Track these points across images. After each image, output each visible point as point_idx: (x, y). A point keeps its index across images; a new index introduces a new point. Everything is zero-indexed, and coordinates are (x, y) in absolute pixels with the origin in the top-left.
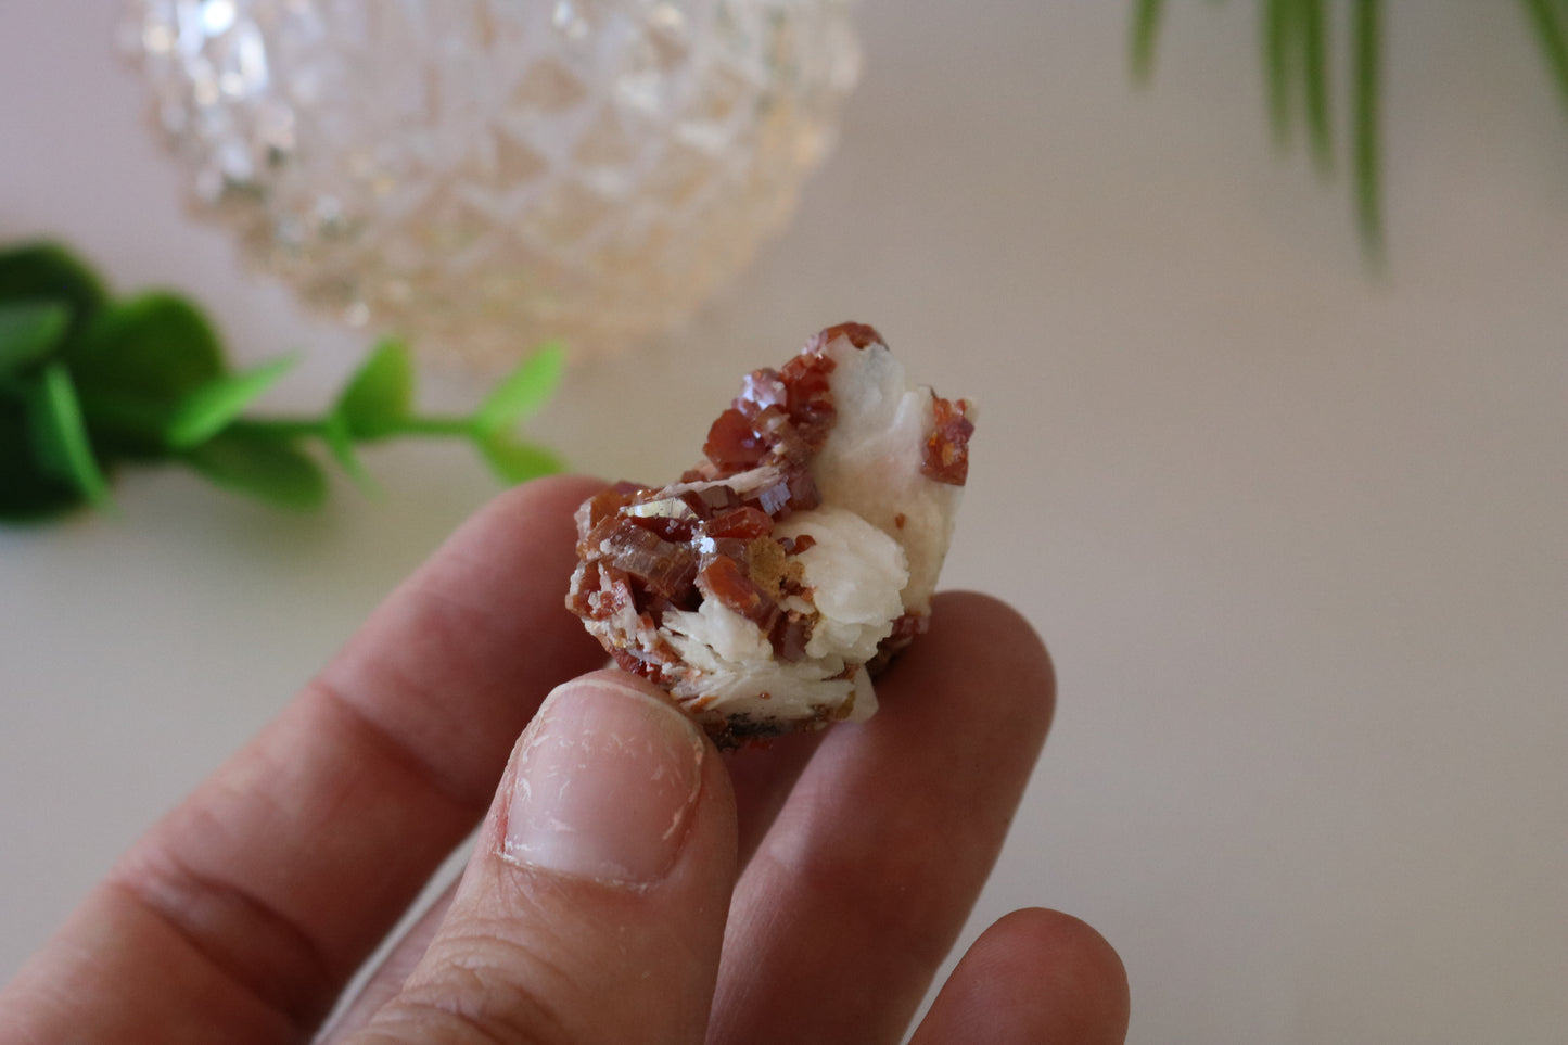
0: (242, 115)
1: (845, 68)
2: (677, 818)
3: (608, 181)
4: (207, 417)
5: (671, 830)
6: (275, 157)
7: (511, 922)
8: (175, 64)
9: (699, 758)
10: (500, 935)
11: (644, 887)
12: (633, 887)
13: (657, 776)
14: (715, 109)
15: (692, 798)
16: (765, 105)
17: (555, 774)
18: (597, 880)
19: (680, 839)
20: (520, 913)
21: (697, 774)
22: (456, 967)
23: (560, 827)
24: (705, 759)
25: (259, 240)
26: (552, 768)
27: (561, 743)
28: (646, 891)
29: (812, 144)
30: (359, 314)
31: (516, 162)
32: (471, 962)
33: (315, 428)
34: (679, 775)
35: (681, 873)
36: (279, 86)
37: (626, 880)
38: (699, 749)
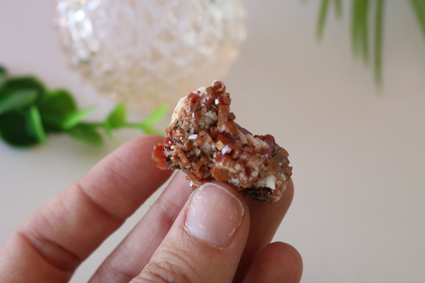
0: (85, 43)
1: (241, 34)
2: (234, 230)
3: (180, 62)
4: (73, 120)
5: (232, 234)
6: (93, 54)
7: (185, 252)
8: (67, 30)
9: (242, 214)
10: (181, 256)
11: (222, 248)
12: (219, 248)
13: (231, 218)
14: (208, 43)
15: (239, 225)
16: (221, 43)
17: (202, 210)
18: (210, 245)
19: (234, 236)
20: (187, 250)
21: (241, 219)
22: (167, 263)
23: (201, 226)
24: (245, 214)
25: (88, 75)
26: (202, 208)
27: (206, 202)
28: (222, 250)
29: (233, 54)
30: (113, 96)
31: (156, 56)
32: (172, 262)
33: (101, 125)
34: (236, 218)
35: (233, 246)
36: (95, 34)
37: (217, 246)
38: (243, 212)
